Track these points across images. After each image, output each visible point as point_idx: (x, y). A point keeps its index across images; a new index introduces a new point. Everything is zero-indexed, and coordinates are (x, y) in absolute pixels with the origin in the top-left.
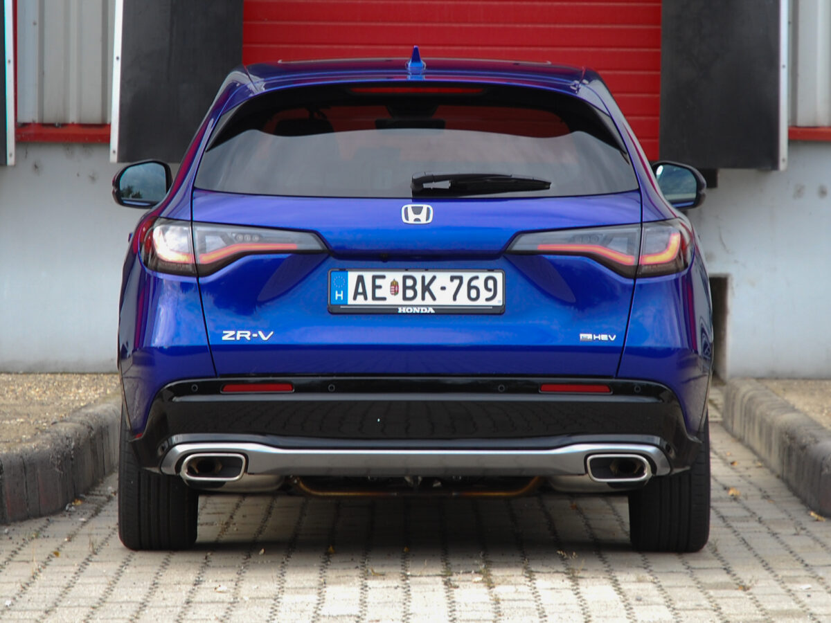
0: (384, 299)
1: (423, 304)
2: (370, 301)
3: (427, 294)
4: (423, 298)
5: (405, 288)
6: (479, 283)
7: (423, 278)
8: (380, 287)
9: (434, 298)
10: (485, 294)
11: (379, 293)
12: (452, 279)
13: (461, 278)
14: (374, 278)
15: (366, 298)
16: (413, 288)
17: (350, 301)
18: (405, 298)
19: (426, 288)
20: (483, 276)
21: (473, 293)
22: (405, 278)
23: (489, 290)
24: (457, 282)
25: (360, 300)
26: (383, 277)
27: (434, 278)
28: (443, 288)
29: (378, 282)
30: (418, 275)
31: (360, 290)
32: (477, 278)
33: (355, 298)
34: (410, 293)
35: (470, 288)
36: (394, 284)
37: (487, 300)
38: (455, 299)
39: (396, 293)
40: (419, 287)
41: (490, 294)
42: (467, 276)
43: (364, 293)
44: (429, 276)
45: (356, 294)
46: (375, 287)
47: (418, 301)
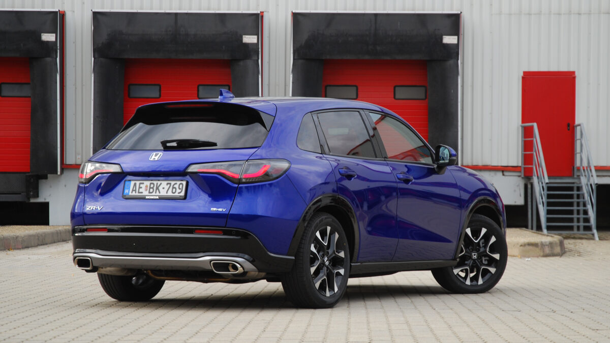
0: (142, 193)
1: (155, 195)
2: (137, 194)
3: (157, 191)
4: (156, 193)
5: (150, 188)
6: (176, 186)
7: (157, 184)
8: (141, 188)
9: (160, 193)
10: (178, 191)
11: (141, 190)
12: (167, 184)
13: (170, 184)
14: (140, 184)
15: (136, 193)
16: (153, 188)
17: (130, 194)
18: (149, 193)
19: (157, 188)
20: (179, 183)
21: (174, 190)
22: (151, 184)
23: (180, 189)
24: (169, 185)
25: (134, 193)
26: (143, 183)
27: (161, 184)
28: (163, 188)
29: (141, 185)
30: (155, 182)
31: (134, 189)
32: (176, 184)
33: (132, 193)
34: (151, 190)
35: (173, 188)
36: (147, 186)
37: (179, 193)
38: (167, 193)
39: (146, 190)
40: (155, 188)
41: (180, 191)
42: (173, 183)
43: (135, 191)
44: (159, 183)
45: (133, 190)
46: (140, 188)
47: (154, 194)
